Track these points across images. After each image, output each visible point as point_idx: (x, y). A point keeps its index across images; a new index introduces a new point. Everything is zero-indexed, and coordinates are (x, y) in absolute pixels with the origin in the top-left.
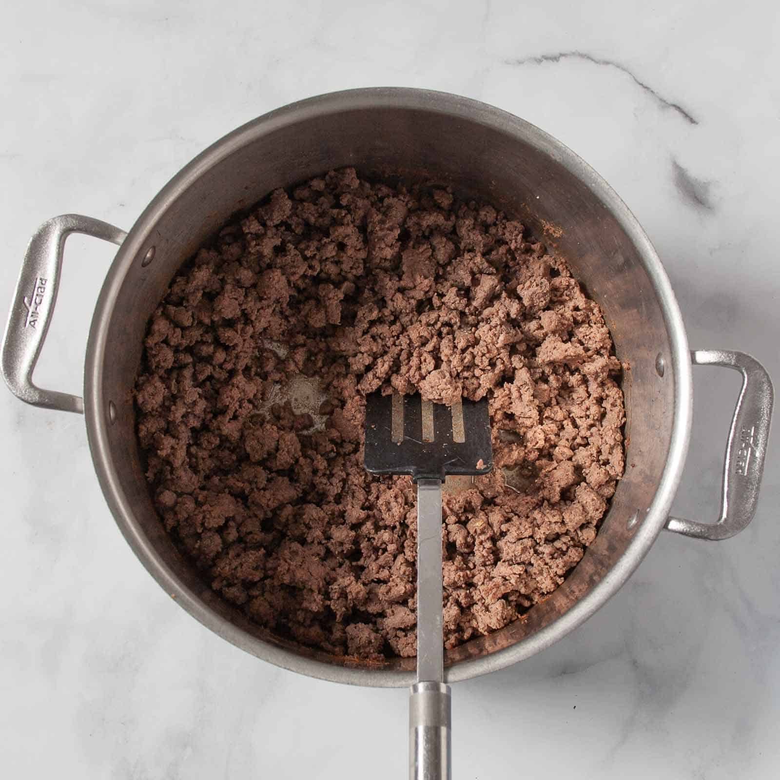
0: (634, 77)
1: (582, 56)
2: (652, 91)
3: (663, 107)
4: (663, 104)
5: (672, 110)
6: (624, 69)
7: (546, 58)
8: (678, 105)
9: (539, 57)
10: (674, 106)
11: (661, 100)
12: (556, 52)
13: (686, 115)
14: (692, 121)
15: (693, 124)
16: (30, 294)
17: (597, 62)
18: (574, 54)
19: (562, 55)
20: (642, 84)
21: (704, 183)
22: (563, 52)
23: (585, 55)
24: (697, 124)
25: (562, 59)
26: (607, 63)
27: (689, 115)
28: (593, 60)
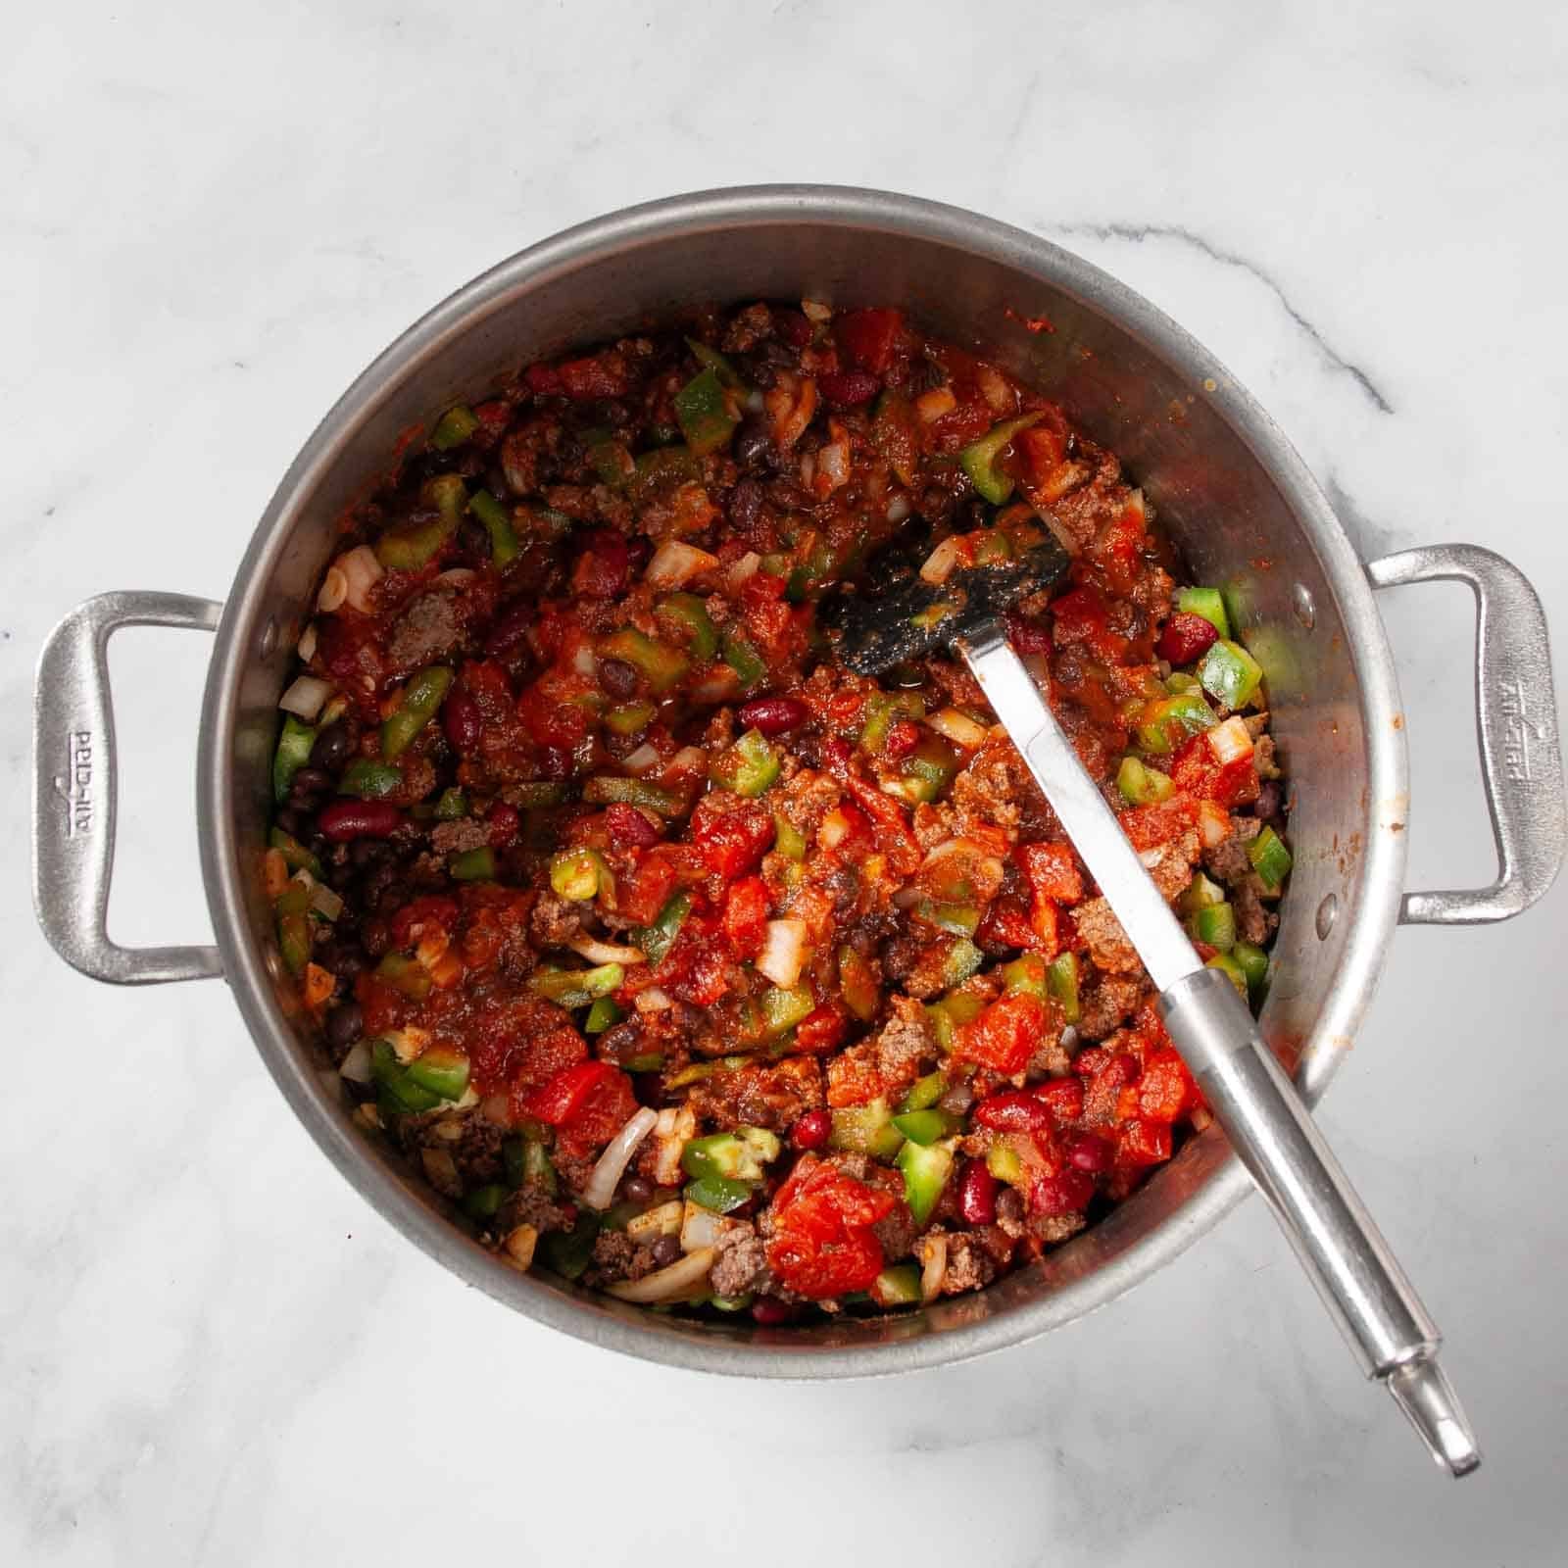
0: (1284, 299)
1: (1189, 238)
2: (1314, 333)
3: (1331, 367)
4: (1332, 362)
5: (1350, 375)
6: (1268, 281)
7: (1118, 230)
8: (1361, 370)
9: (1105, 225)
10: (1352, 368)
11: (1330, 353)
12: (1137, 221)
13: (1373, 393)
14: (1382, 405)
15: (1383, 412)
16: (63, 769)
17: (1216, 257)
18: (1173, 232)
19: (1149, 230)
20: (1296, 316)
21: (1384, 532)
22: (1153, 225)
23: (1195, 239)
24: (1391, 412)
25: (1150, 238)
26: (1236, 261)
27: (1378, 391)
28: (1209, 250)
